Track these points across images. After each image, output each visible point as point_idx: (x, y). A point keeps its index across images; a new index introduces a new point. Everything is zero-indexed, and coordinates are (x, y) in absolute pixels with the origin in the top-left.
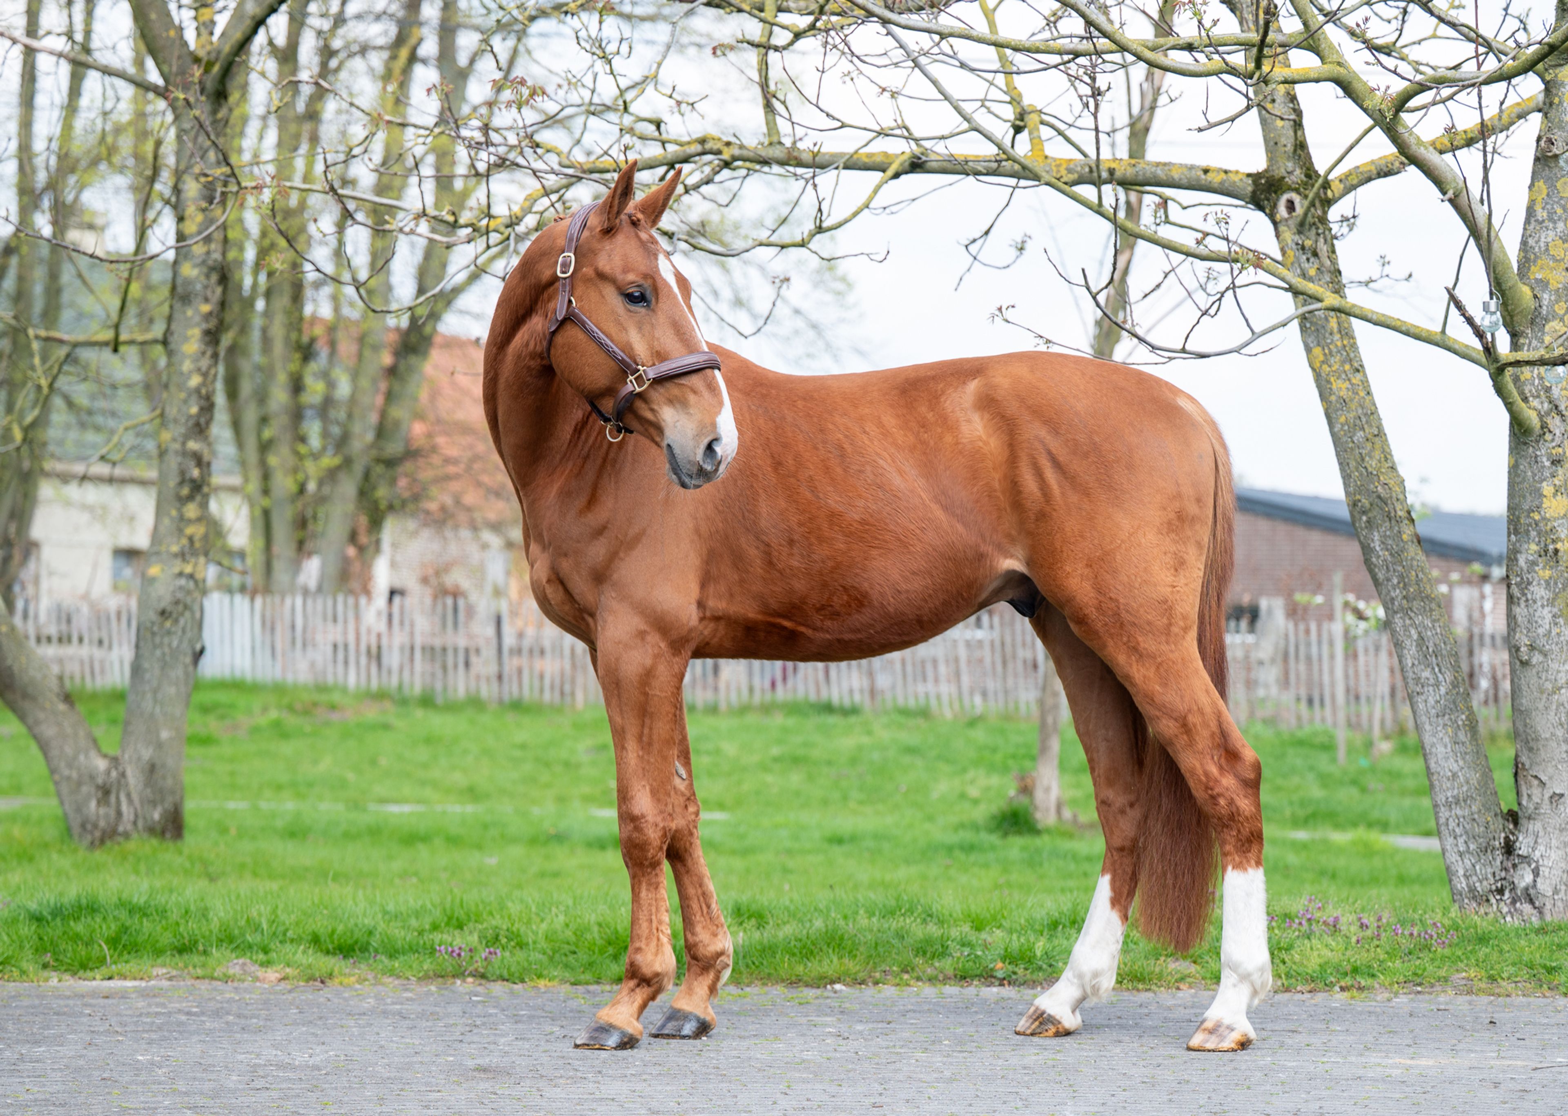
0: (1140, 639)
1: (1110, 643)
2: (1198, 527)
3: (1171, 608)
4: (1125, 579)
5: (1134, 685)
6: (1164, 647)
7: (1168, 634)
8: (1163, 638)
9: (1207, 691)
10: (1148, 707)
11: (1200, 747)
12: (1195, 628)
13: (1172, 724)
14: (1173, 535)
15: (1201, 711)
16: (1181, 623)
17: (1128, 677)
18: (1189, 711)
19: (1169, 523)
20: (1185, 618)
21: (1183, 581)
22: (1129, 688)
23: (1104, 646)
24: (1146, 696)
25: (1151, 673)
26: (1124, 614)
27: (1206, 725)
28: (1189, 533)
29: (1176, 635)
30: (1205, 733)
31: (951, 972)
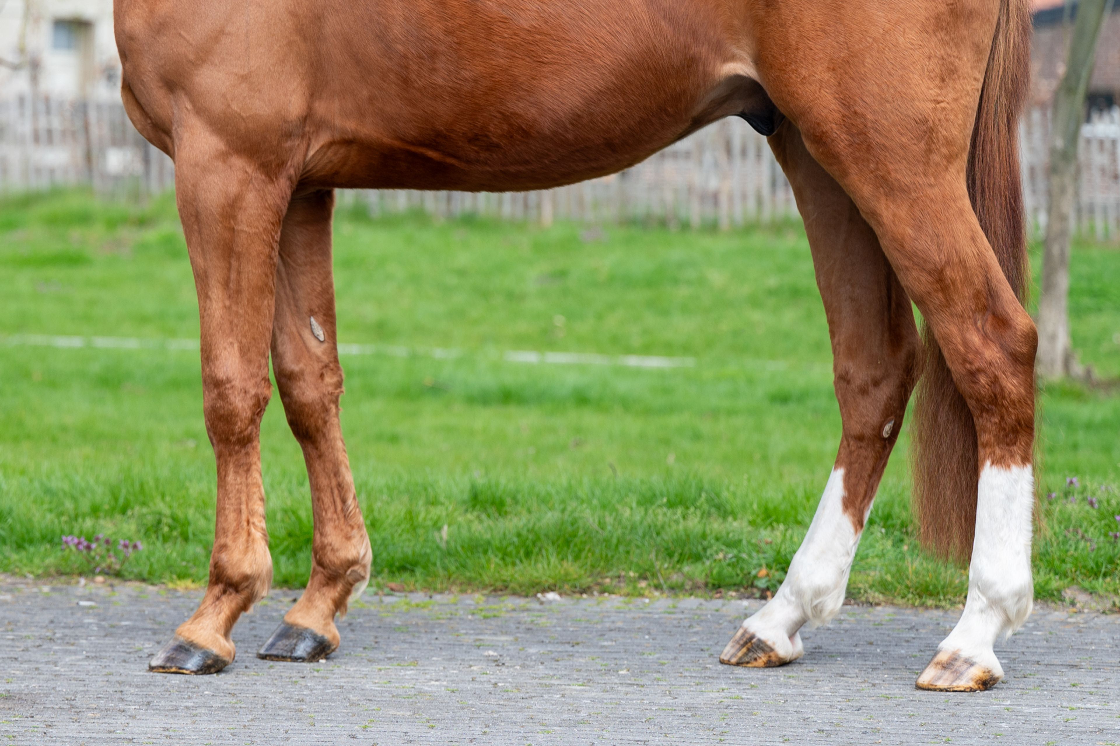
0: (891, 167)
1: (853, 170)
2: (976, 25)
3: (931, 130)
4: (876, 89)
5: (881, 224)
6: (921, 180)
7: (927, 163)
8: (920, 168)
9: (973, 239)
10: (896, 254)
11: (959, 309)
12: (965, 157)
13: (924, 277)
14: (942, 35)
15: (962, 263)
16: (944, 150)
17: (874, 214)
18: (948, 263)
19: (938, 18)
20: (949, 143)
21: (952, 95)
22: (875, 228)
23: (845, 173)
24: (894, 239)
25: (903, 212)
26: (872, 134)
27: (968, 280)
28: (965, 33)
29: (937, 165)
30: (968, 292)
31: (700, 579)
